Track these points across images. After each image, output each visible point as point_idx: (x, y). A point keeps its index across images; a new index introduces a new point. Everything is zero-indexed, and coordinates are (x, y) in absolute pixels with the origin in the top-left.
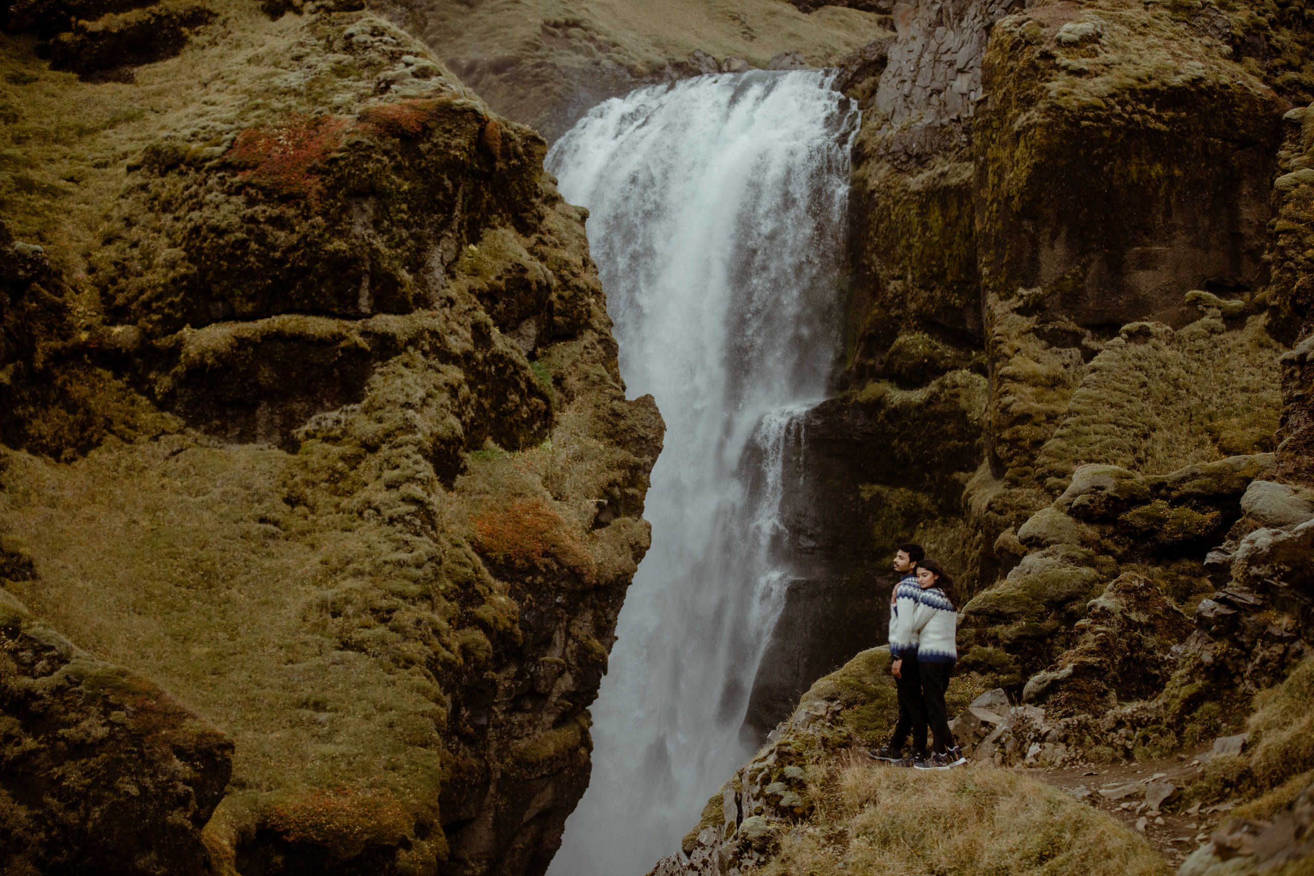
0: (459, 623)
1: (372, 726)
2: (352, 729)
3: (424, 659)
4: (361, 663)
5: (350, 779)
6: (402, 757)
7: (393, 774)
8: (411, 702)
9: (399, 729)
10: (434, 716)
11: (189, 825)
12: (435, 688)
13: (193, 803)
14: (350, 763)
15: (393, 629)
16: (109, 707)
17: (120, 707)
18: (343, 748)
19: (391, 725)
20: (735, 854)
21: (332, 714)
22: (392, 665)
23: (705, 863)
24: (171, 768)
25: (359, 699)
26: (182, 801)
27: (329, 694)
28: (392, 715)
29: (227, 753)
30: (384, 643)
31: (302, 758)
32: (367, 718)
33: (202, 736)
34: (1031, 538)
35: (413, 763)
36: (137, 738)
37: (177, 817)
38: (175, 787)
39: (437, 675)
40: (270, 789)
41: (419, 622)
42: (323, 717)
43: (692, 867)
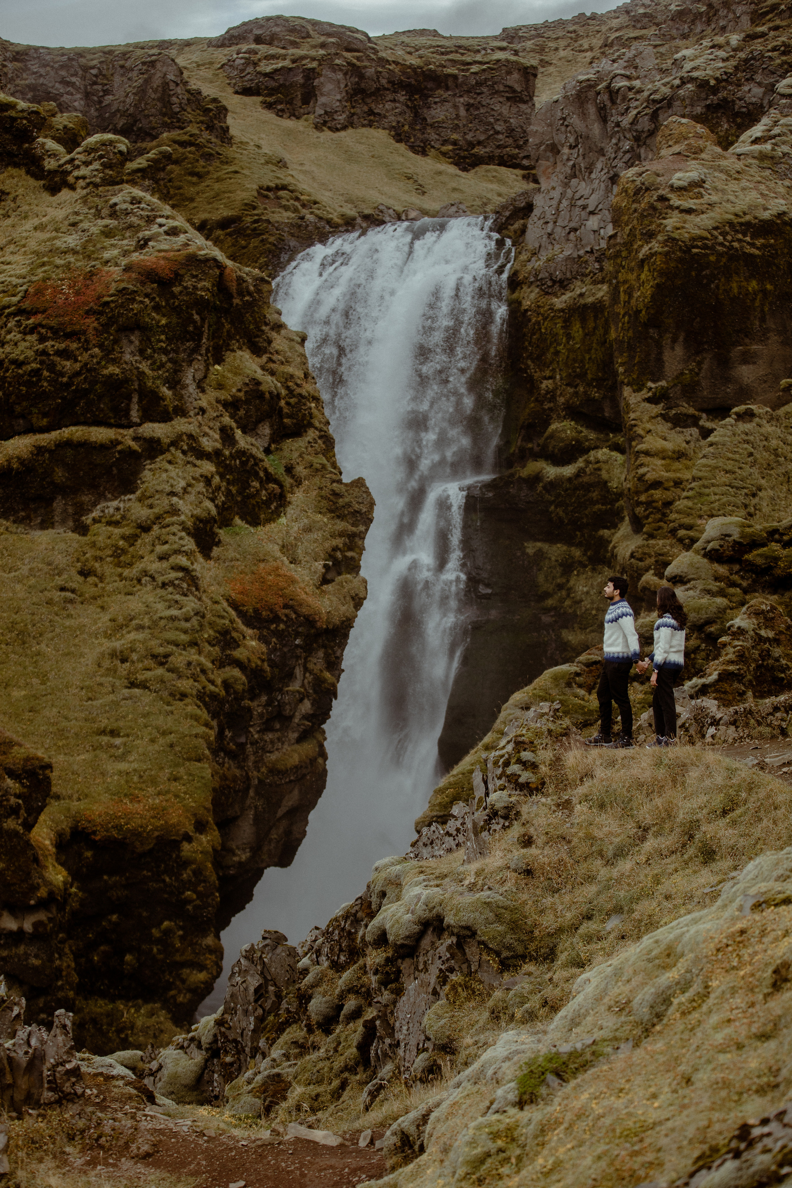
0: (221, 663)
1: (156, 747)
2: (141, 750)
3: (194, 692)
4: (146, 698)
5: (141, 789)
6: (182, 770)
7: (174, 784)
8: (186, 727)
9: (178, 749)
10: (205, 737)
11: (21, 830)
12: (205, 715)
13: (22, 812)
14: (141, 777)
15: (169, 670)
18: (135, 765)
19: (171, 746)
20: (485, 821)
21: (125, 739)
22: (170, 699)
23: (458, 830)
24: (4, 785)
25: (146, 726)
26: (14, 811)
27: (121, 724)
28: (172, 738)
29: (47, 772)
30: (163, 681)
31: (103, 774)
32: (153, 741)
33: (27, 759)
34: (675, 577)
35: (190, 775)
37: (11, 824)
38: (8, 800)
39: (206, 704)
40: (79, 799)
41: (189, 664)
42: (118, 741)
43: (448, 834)
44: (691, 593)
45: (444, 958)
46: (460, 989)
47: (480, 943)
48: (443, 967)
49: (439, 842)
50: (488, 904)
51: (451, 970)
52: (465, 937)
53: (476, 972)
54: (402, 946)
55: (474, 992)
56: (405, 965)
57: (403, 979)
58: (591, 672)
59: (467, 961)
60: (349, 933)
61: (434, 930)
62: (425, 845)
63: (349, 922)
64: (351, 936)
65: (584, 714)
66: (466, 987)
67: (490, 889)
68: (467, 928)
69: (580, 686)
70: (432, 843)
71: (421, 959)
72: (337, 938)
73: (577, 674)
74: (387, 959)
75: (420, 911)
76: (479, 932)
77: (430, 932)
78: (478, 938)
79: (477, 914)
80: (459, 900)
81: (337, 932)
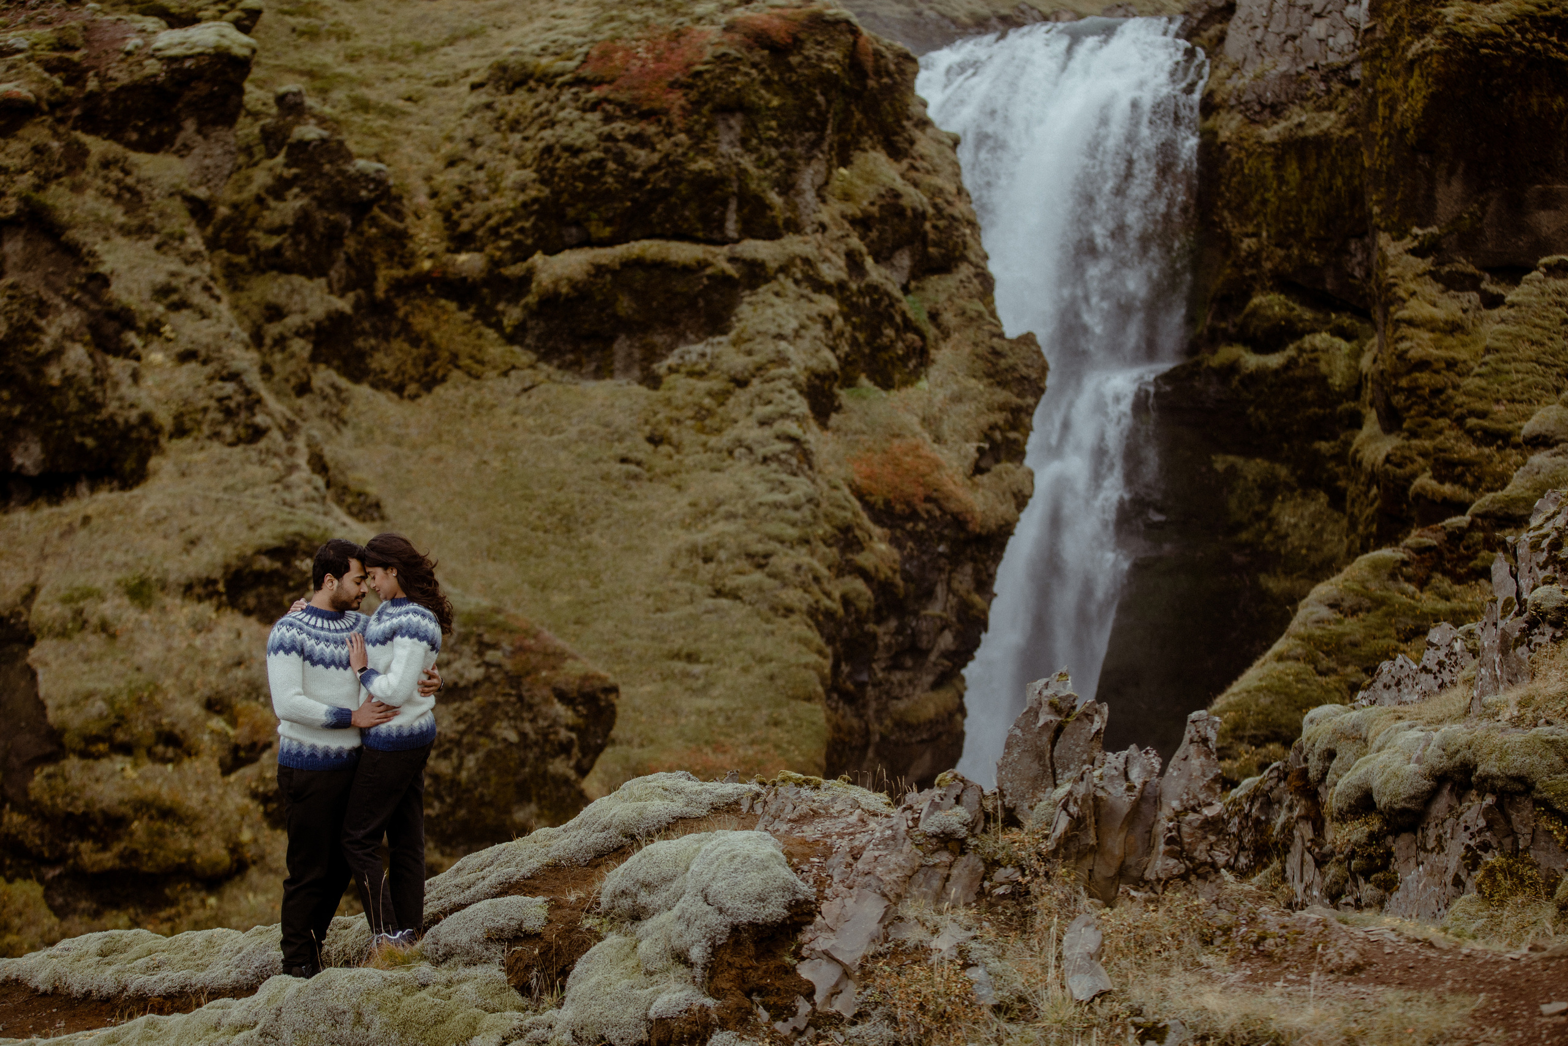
0: (843, 569)
1: (751, 679)
2: (729, 682)
3: (804, 607)
4: (737, 611)
5: (727, 735)
6: (785, 713)
7: (774, 730)
8: (792, 653)
9: (780, 682)
10: (817, 668)
11: (572, 775)
12: (818, 640)
13: (575, 750)
14: (728, 719)
15: (771, 575)
16: (483, 647)
17: (495, 646)
18: (721, 702)
19: (772, 678)
20: (1522, 630)
21: (707, 667)
22: (771, 614)
23: (1441, 664)
24: (552, 712)
25: (736, 650)
26: (565, 749)
27: (702, 645)
28: (771, 667)
29: (612, 697)
30: (760, 590)
31: (676, 713)
32: (746, 670)
33: (586, 678)
35: (797, 718)
36: (515, 680)
37: (560, 766)
38: (556, 733)
39: (819, 626)
40: (642, 746)
41: (798, 568)
42: (697, 669)
43: (1425, 669)
44: (1560, 459)
45: (1474, 829)
46: (1500, 876)
47: (1537, 803)
48: (1472, 843)
49: (1409, 682)
50: (1553, 743)
51: (1486, 847)
52: (1513, 794)
53: (1526, 849)
54: (1403, 811)
55: (1522, 881)
56: (1400, 845)
57: (1395, 866)
58: (1423, 560)
59: (1512, 833)
60: (1257, 821)
61: (1451, 790)
62: (1387, 687)
63: (1257, 805)
64: (1260, 826)
65: (1415, 617)
66: (1509, 872)
67: (1549, 723)
68: (1520, 779)
69: (1408, 579)
70: (1398, 684)
71: (1432, 833)
72: (1234, 830)
73: (1404, 563)
74: (1371, 836)
75: (1434, 758)
76: (1538, 786)
77: (1446, 792)
78: (1537, 796)
79: (1536, 758)
80: (1498, 738)
81: (1236, 820)
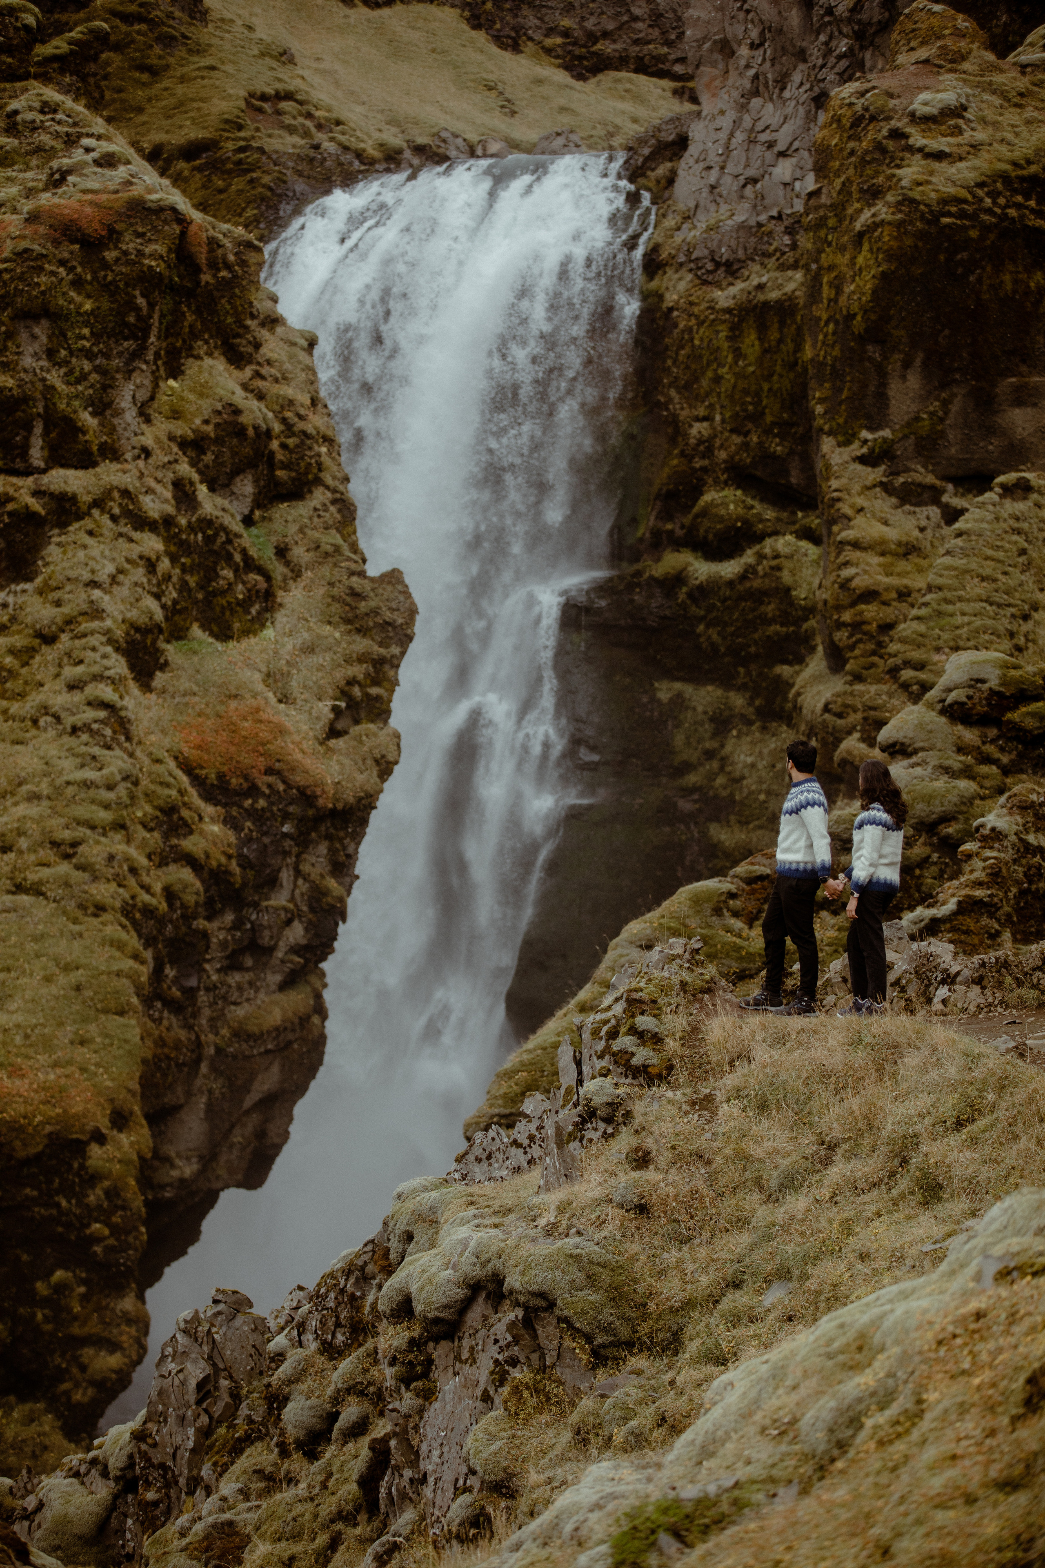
0: (162, 859)
1: (54, 989)
2: (28, 994)
3: (118, 904)
4: (39, 910)
5: (27, 1057)
6: (93, 1028)
7: (81, 1050)
8: (103, 959)
9: (88, 993)
10: (132, 977)
12: (133, 941)
14: (27, 1037)
15: (78, 867)
18: (19, 1018)
19: (78, 988)
20: (576, 1124)
22: (79, 913)
23: (531, 1138)
25: (38, 956)
28: (79, 975)
30: (67, 885)
32: (48, 979)
34: (894, 745)
35: (107, 1036)
39: (135, 923)
41: (111, 858)
43: (516, 1143)
44: (918, 771)
45: (502, 1343)
46: (526, 1393)
47: (560, 1320)
48: (500, 1357)
49: (500, 1156)
50: (576, 1258)
51: (514, 1362)
52: (537, 1310)
53: (553, 1366)
54: (437, 1321)
55: (548, 1399)
56: (440, 1352)
57: (435, 1374)
58: (753, 892)
59: (539, 1348)
60: (353, 1297)
61: (488, 1297)
62: (478, 1160)
63: (352, 1280)
64: (355, 1302)
65: (741, 959)
66: (536, 1390)
67: (579, 1233)
68: (542, 1295)
69: (736, 914)
70: (489, 1157)
71: (466, 1343)
72: (332, 1304)
73: (732, 896)
74: (412, 1342)
75: (468, 1267)
76: (559, 1303)
77: (481, 1300)
78: (558, 1312)
79: (558, 1273)
80: (528, 1249)
81: (332, 1295)
